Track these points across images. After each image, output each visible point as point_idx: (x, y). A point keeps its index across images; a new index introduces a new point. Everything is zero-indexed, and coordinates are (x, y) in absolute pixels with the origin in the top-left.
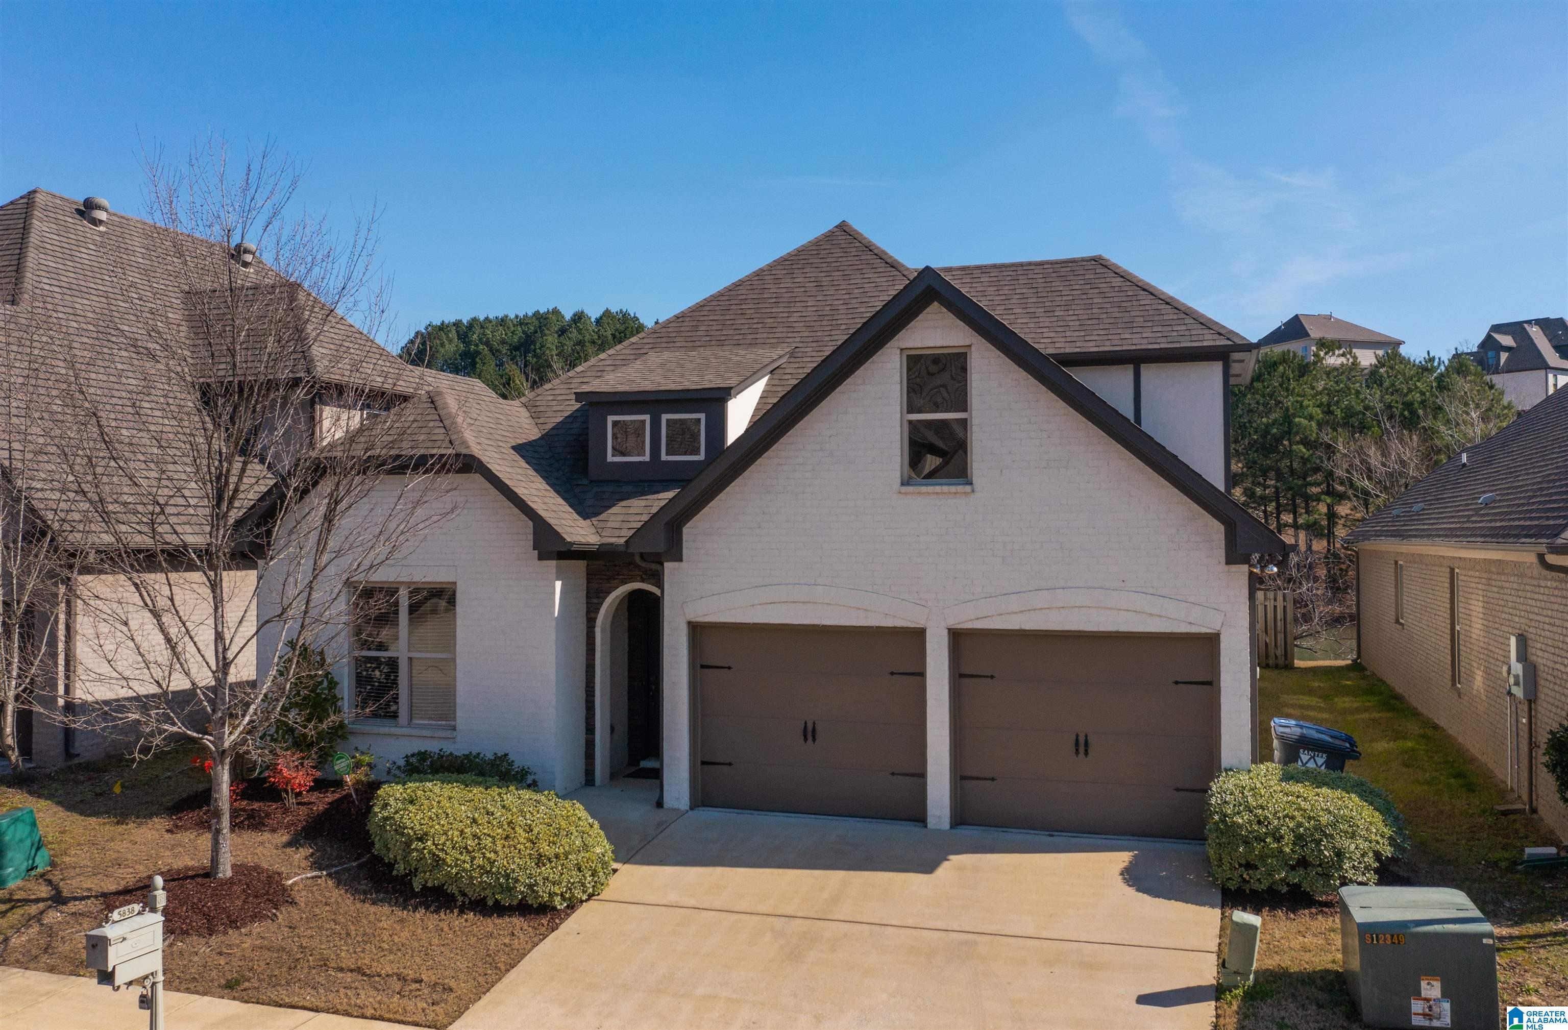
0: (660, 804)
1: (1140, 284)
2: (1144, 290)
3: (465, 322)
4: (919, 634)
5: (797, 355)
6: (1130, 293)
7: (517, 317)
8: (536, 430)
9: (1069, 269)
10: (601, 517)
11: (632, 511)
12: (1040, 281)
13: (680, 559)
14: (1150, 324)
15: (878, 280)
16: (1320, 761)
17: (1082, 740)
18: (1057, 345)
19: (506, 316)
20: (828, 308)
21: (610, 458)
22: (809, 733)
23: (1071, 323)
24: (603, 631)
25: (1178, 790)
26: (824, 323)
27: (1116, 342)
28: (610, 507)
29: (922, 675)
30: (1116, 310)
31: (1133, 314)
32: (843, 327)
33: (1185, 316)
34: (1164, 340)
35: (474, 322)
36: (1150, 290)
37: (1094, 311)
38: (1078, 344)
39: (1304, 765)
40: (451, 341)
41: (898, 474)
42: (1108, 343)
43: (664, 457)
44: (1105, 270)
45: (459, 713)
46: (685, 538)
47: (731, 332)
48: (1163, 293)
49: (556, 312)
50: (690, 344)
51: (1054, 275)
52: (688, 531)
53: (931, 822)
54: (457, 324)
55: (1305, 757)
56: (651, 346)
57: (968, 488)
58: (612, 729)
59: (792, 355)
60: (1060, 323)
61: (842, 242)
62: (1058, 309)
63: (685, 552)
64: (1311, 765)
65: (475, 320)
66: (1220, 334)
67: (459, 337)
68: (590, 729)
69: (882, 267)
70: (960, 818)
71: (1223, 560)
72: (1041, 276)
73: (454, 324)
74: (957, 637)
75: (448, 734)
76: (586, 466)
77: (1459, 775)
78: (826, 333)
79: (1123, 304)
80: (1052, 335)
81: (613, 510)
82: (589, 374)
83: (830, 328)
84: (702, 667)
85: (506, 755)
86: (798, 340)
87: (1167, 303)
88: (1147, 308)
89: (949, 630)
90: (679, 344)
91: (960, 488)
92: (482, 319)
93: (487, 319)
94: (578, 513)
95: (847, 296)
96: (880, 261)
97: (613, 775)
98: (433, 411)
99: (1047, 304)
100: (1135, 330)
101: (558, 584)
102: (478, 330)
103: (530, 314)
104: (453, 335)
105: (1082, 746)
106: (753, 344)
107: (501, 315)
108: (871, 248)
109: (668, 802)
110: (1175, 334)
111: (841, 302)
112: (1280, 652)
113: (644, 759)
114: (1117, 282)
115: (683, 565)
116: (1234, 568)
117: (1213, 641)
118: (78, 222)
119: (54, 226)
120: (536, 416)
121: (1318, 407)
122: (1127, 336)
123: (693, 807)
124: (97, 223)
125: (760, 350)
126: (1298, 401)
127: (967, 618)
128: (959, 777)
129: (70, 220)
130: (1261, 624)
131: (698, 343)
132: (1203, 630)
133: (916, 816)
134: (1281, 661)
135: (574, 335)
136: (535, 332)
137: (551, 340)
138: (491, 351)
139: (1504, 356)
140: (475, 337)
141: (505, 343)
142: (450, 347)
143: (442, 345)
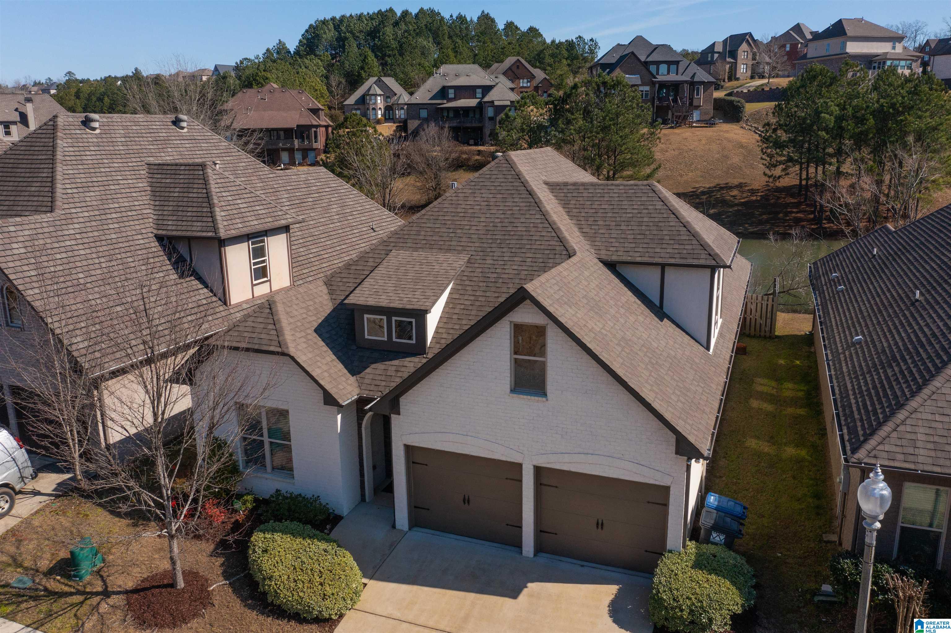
0: (394, 526)
1: (671, 208)
2: (674, 214)
3: (338, 17)
4: (519, 467)
5: (473, 261)
6: (665, 216)
7: (368, 14)
9: (633, 191)
10: (362, 375)
11: (378, 372)
12: (617, 199)
13: (399, 414)
14: (672, 242)
15: (521, 204)
17: (600, 522)
18: (619, 253)
20: (491, 225)
21: (366, 337)
22: (466, 501)
23: (629, 237)
24: (365, 431)
25: (646, 551)
26: (489, 237)
27: (652, 255)
28: (366, 368)
29: (521, 481)
30: (655, 228)
31: (664, 232)
32: (498, 241)
33: (692, 238)
34: (678, 256)
35: (343, 17)
36: (677, 214)
37: (644, 228)
38: (631, 254)
40: (330, 31)
41: (509, 386)
42: (647, 255)
43: (394, 340)
44: (654, 195)
45: (295, 472)
46: (401, 404)
47: (437, 238)
48: (684, 218)
49: (391, 10)
50: (414, 245)
51: (625, 195)
52: (403, 400)
53: (524, 549)
54: (333, 19)
55: (714, 535)
56: (393, 245)
57: (544, 399)
59: (469, 261)
60: (623, 236)
61: (504, 169)
62: (623, 224)
63: (401, 410)
64: (718, 539)
66: (710, 255)
67: (335, 28)
68: (362, 475)
69: (525, 195)
70: (539, 549)
71: (674, 451)
72: (617, 195)
73: (331, 19)
74: (538, 471)
75: (291, 480)
76: (353, 335)
78: (489, 245)
79: (660, 224)
80: (617, 244)
81: (368, 370)
82: (360, 263)
83: (490, 241)
84: (413, 463)
85: (318, 497)
86: (473, 249)
87: (685, 226)
88: (673, 229)
89: (534, 466)
90: (409, 245)
91: (540, 399)
92: (348, 15)
93: (351, 15)
94: (349, 372)
95: (502, 216)
96: (523, 188)
98: (271, 317)
99: (618, 219)
100: (664, 246)
101: (339, 417)
102: (345, 23)
103: (376, 12)
104: (331, 26)
105: (600, 525)
106: (449, 250)
107: (359, 13)
108: (520, 177)
109: (398, 525)
110: (685, 252)
111: (499, 220)
112: (767, 329)
114: (659, 205)
115: (401, 416)
116: (680, 456)
117: (666, 489)
118: (83, 132)
119: (70, 140)
120: (331, 292)
121: (838, 106)
122: (658, 250)
123: (410, 529)
124: (94, 129)
125: (451, 257)
126: (825, 102)
127: (543, 462)
128: (539, 531)
129: (78, 132)
130: (758, 314)
131: (419, 246)
132: (662, 484)
133: (518, 545)
134: (768, 334)
135: (403, 26)
136: (380, 24)
137: (389, 31)
138: (354, 37)
140: (344, 28)
141: (361, 31)
142: (330, 34)
143: (325, 33)
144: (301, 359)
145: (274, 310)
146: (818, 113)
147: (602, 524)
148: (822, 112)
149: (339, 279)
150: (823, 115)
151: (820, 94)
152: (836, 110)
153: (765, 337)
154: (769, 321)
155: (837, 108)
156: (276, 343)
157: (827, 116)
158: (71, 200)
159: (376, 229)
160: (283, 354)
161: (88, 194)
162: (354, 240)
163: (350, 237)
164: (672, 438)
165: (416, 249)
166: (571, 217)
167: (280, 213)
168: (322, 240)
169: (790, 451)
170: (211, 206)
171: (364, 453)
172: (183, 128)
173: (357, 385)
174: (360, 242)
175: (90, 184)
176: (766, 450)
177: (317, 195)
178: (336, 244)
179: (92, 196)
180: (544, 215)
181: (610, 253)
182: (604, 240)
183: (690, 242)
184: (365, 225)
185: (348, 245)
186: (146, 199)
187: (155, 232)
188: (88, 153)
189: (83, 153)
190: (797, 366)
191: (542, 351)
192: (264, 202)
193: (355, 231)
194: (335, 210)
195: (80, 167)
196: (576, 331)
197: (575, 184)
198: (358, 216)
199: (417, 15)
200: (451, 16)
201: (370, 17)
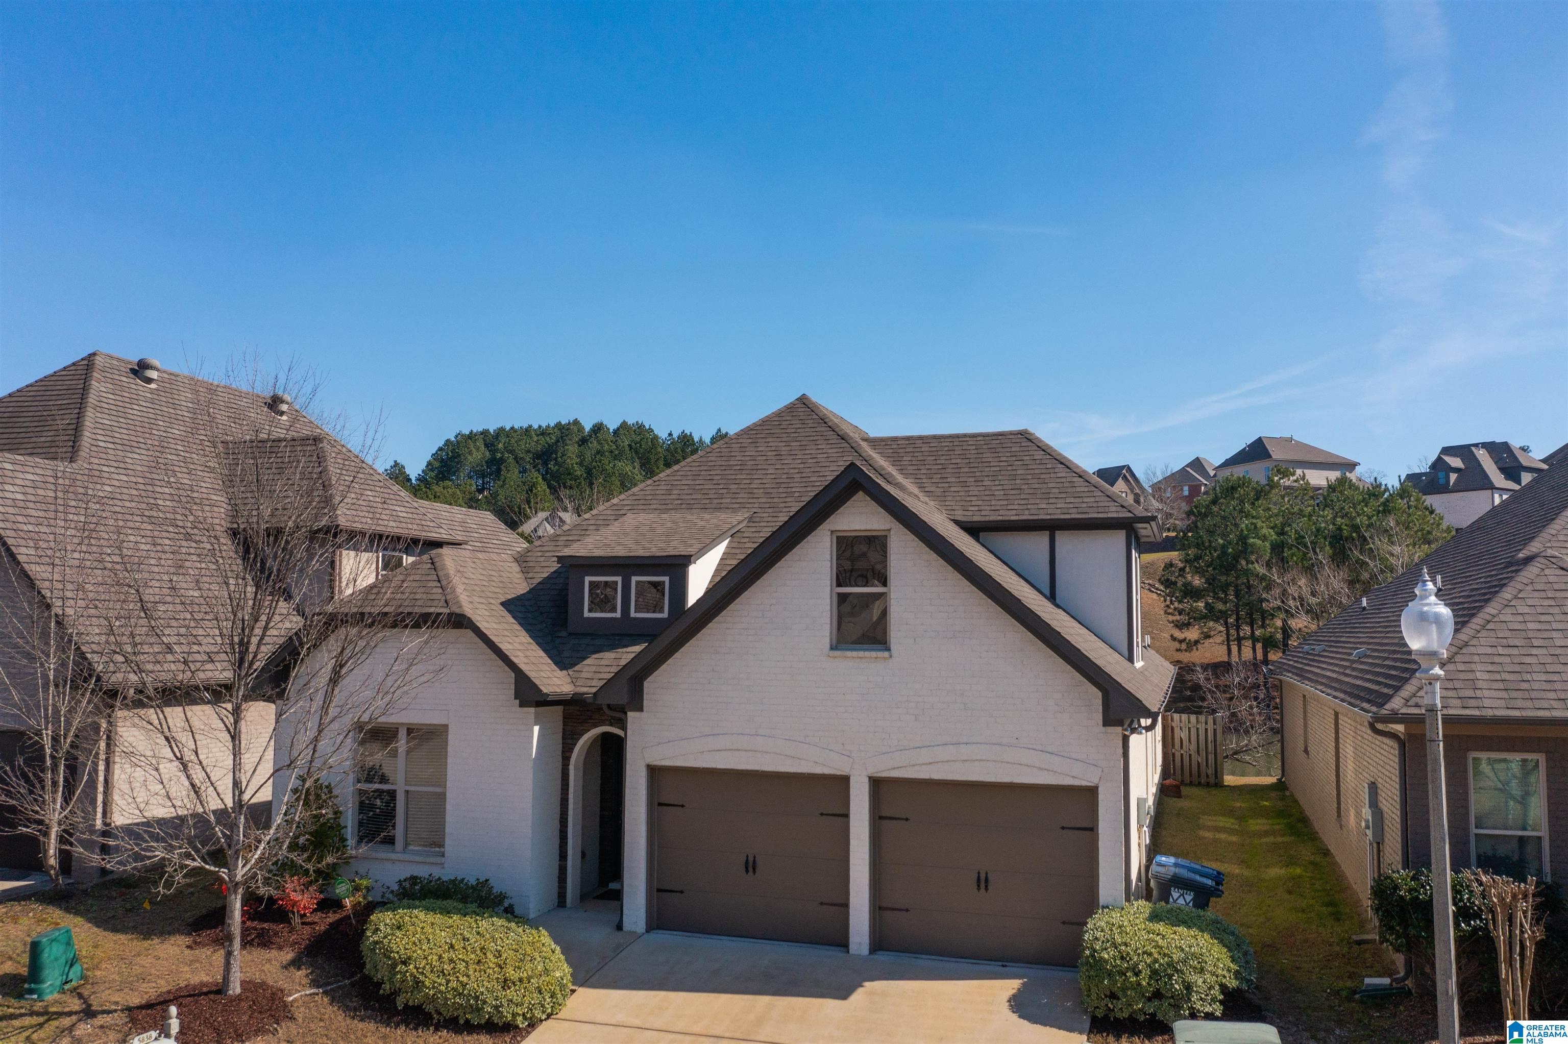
0: (619, 927)
1: (1058, 457)
2: (1062, 463)
3: (492, 431)
4: (845, 780)
5: (755, 520)
6: (1049, 466)
7: (540, 427)
8: (525, 584)
9: (998, 442)
10: (576, 668)
11: (603, 662)
12: (973, 452)
13: (641, 710)
14: (1064, 495)
15: (830, 451)
16: (1189, 898)
17: (983, 876)
18: (983, 513)
19: (530, 426)
20: (785, 476)
21: (586, 614)
22: (751, 866)
23: (997, 493)
24: (576, 769)
25: (1064, 923)
26: (781, 490)
27: (1033, 512)
28: (585, 658)
29: (846, 816)
30: (1035, 481)
31: (1050, 485)
32: (797, 494)
33: (1094, 489)
34: (1075, 511)
35: (500, 431)
36: (1067, 463)
37: (1018, 482)
38: (1001, 512)
39: (1175, 901)
40: (478, 449)
41: (827, 640)
42: (1027, 512)
43: (633, 614)
44: (1030, 444)
45: (448, 842)
46: (645, 691)
47: (699, 496)
48: (1078, 467)
49: (576, 422)
50: (663, 507)
51: (985, 447)
52: (651, 684)
53: (853, 948)
54: (485, 433)
55: (1175, 894)
56: (629, 507)
57: (886, 654)
58: (583, 855)
59: (751, 519)
60: (987, 493)
61: (802, 414)
62: (986, 479)
63: (645, 703)
64: (1181, 901)
65: (502, 429)
66: (1123, 506)
67: (486, 446)
68: (563, 856)
69: (834, 439)
70: (878, 944)
71: (1101, 722)
72: (974, 447)
73: (482, 433)
74: (877, 784)
75: (439, 860)
76: (566, 619)
77: (1331, 903)
78: (781, 500)
79: (1043, 476)
80: (980, 503)
81: (588, 661)
82: (574, 532)
83: (784, 495)
84: (660, 804)
85: (487, 880)
86: (756, 505)
87: (1080, 476)
88: (1063, 480)
89: (870, 778)
90: (653, 506)
91: (880, 654)
92: (508, 428)
94: (556, 664)
95: (802, 466)
96: (832, 433)
97: (584, 897)
98: (433, 572)
99: (977, 474)
100: (1051, 501)
101: (536, 729)
102: (504, 440)
103: (552, 424)
104: (480, 443)
105: (983, 882)
106: (719, 508)
108: (827, 420)
109: (627, 925)
110: (1084, 505)
111: (796, 471)
112: (1210, 771)
113: (613, 881)
114: (1039, 455)
115: (643, 715)
116: (1110, 729)
117: (1092, 792)
118: (132, 381)
119: (110, 386)
120: (525, 570)
121: (1272, 528)
122: (1044, 506)
123: (649, 929)
124: (149, 381)
125: (723, 515)
127: (886, 768)
128: (878, 908)
129: (124, 379)
130: (1193, 746)
131: (670, 506)
132: (1084, 783)
133: (841, 942)
134: (1212, 780)
135: (594, 445)
136: (558, 441)
137: (572, 449)
138: (516, 459)
139: (1453, 477)
140: (500, 446)
141: (528, 451)
142: (477, 455)
143: (470, 453)
145: (437, 564)
146: (1243, 538)
147: (987, 881)
148: (1249, 537)
149: (540, 554)
150: (1251, 540)
152: (1270, 534)
153: (1208, 785)
154: (1211, 758)
155: (1271, 531)
156: (442, 603)
157: (1258, 542)
158: (104, 456)
161: (130, 455)
164: (1096, 696)
165: (665, 511)
167: (432, 524)
170: (326, 488)
171: (571, 812)
172: (282, 413)
173: (569, 680)
175: (135, 444)
179: (138, 459)
181: (970, 513)
182: (958, 498)
183: (1091, 494)
186: (217, 482)
187: (229, 525)
188: (135, 407)
189: (128, 405)
190: (1266, 806)
195: (121, 420)
197: (908, 438)
199: (616, 432)
200: (670, 434)
201: (543, 432)
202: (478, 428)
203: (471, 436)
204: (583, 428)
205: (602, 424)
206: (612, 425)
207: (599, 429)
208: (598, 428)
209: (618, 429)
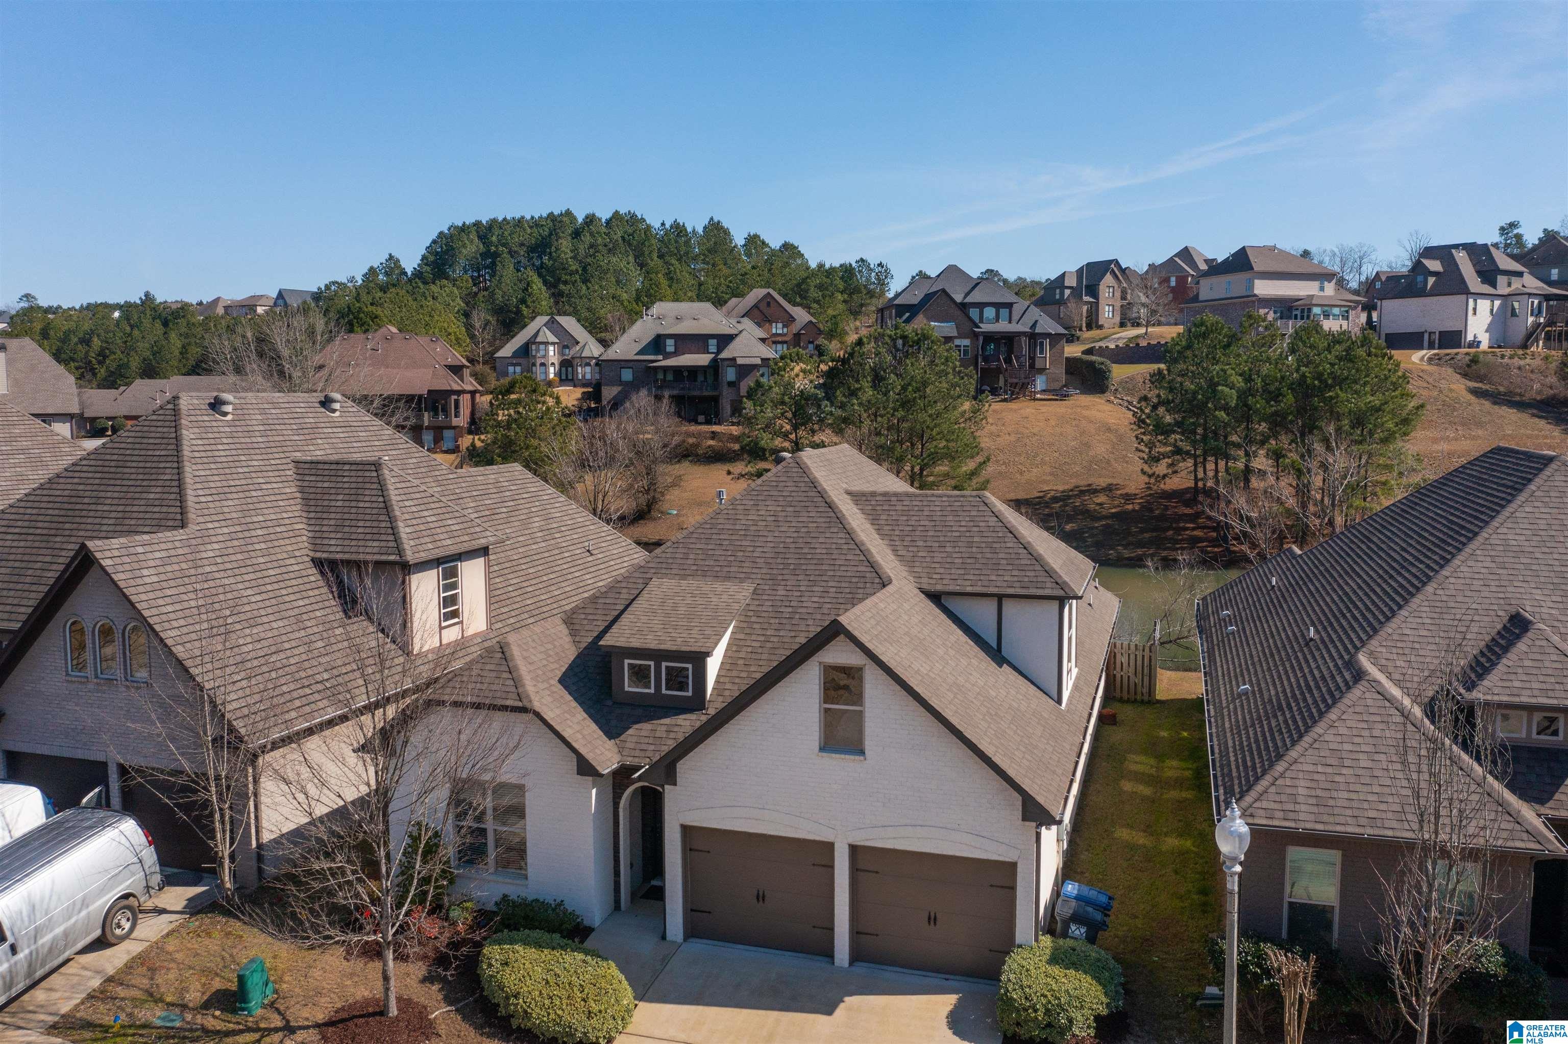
0: (664, 937)
1: (1008, 525)
2: (1010, 532)
3: (484, 222)
4: (829, 847)
5: (760, 592)
7: (532, 218)
8: (574, 648)
9: (959, 503)
10: (622, 738)
11: (644, 733)
12: (939, 513)
13: (675, 784)
14: (1010, 567)
15: (819, 520)
16: (1083, 930)
17: (932, 916)
18: (945, 582)
19: (523, 217)
20: (782, 545)
21: (627, 689)
22: (761, 897)
23: (957, 561)
24: (624, 809)
25: (990, 951)
26: (779, 561)
27: (986, 583)
28: (627, 729)
29: (832, 867)
30: (988, 550)
31: (1001, 556)
32: (792, 567)
33: (1034, 562)
34: (1018, 584)
35: (493, 223)
36: (1014, 533)
37: (974, 550)
38: (959, 582)
39: (1073, 933)
40: (472, 242)
41: (817, 744)
42: (980, 583)
43: (664, 691)
44: (985, 508)
45: (530, 870)
46: (678, 771)
47: (712, 563)
48: (1024, 538)
49: (568, 213)
50: (682, 572)
51: (949, 508)
52: (682, 767)
53: (837, 959)
54: (477, 224)
55: (1073, 927)
57: (862, 758)
58: (632, 865)
59: (755, 592)
60: (949, 560)
61: (795, 475)
62: (948, 544)
63: (678, 779)
64: (1077, 932)
65: (494, 221)
66: (1057, 583)
67: (480, 237)
68: (617, 873)
69: (823, 507)
70: (856, 957)
71: (1022, 818)
72: (939, 508)
73: (474, 225)
74: (854, 850)
75: (523, 882)
76: (610, 688)
77: (1204, 892)
78: (779, 572)
79: (995, 545)
80: (942, 571)
81: (630, 732)
82: (610, 595)
83: (781, 567)
84: (690, 848)
86: (759, 576)
87: (1025, 548)
88: (1011, 551)
89: (849, 845)
90: (674, 572)
91: (857, 757)
92: (500, 219)
93: (505, 219)
94: (607, 736)
95: (795, 535)
96: (821, 499)
97: (633, 895)
98: (505, 663)
99: (942, 539)
100: (1000, 573)
101: (594, 791)
102: (497, 232)
103: (545, 215)
104: (474, 236)
105: (932, 920)
106: (728, 578)
107: (518, 216)
108: (816, 484)
109: (670, 936)
110: (1026, 579)
111: (791, 540)
112: (1145, 690)
113: (653, 878)
114: (992, 521)
115: (677, 788)
116: (1027, 823)
117: (1013, 866)
118: (212, 418)
119: (196, 430)
120: (573, 633)
121: (1241, 375)
122: (993, 578)
123: (685, 939)
124: (225, 414)
125: (732, 587)
126: (1222, 370)
127: (861, 839)
128: (856, 933)
129: (206, 418)
130: (1132, 670)
131: (688, 572)
132: (1007, 860)
133: (829, 952)
134: (1146, 698)
135: (587, 238)
136: (551, 234)
137: (565, 244)
138: (510, 252)
139: (1431, 280)
140: (494, 238)
141: (522, 245)
142: (472, 247)
143: (464, 246)
144: (549, 716)
145: (507, 654)
146: (1213, 385)
147: (935, 919)
148: (1218, 384)
149: (583, 616)
150: (1220, 388)
151: (1214, 358)
152: (1239, 381)
153: (1142, 702)
154: (1146, 679)
155: (1240, 379)
156: (515, 696)
157: (1226, 390)
158: (206, 512)
159: (594, 552)
160: (524, 710)
161: (225, 503)
162: (565, 566)
163: (559, 562)
164: (1018, 799)
165: (684, 577)
166: (883, 536)
167: (478, 529)
168: (524, 567)
169: (1172, 842)
170: (392, 520)
171: (621, 843)
172: (334, 411)
173: (616, 750)
174: (573, 570)
175: (227, 490)
176: (1141, 842)
177: (512, 503)
178: (542, 573)
179: (231, 506)
180: (849, 534)
181: (933, 582)
182: (925, 565)
183: (1031, 568)
184: (579, 546)
185: (558, 574)
186: (296, 509)
187: (312, 554)
188: (220, 447)
189: (214, 447)
190: (1184, 739)
191: (858, 698)
192: (457, 514)
193: (566, 555)
194: (537, 524)
195: (213, 466)
196: (899, 671)
197: (885, 494)
198: (568, 533)
199: (608, 222)
200: (663, 224)
201: (536, 223)
202: (469, 220)
203: (464, 229)
204: (575, 219)
205: (594, 215)
206: (604, 214)
207: (591, 221)
208: (591, 219)
209: (611, 219)
